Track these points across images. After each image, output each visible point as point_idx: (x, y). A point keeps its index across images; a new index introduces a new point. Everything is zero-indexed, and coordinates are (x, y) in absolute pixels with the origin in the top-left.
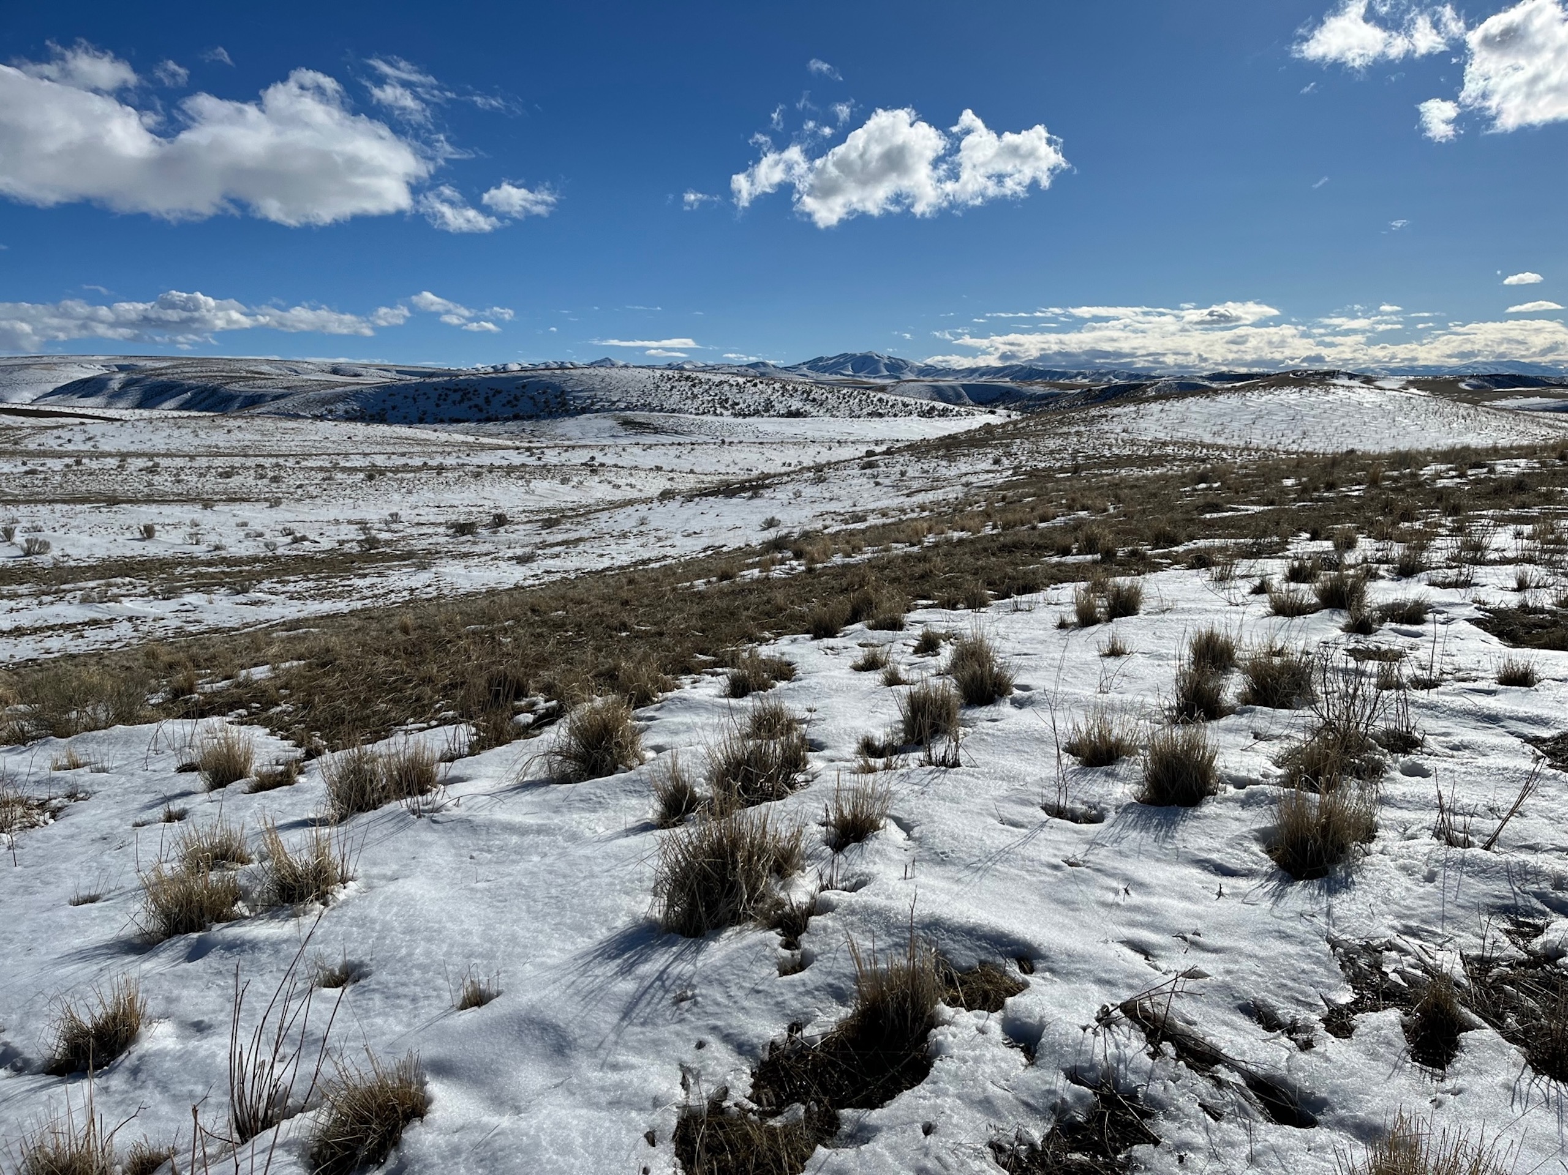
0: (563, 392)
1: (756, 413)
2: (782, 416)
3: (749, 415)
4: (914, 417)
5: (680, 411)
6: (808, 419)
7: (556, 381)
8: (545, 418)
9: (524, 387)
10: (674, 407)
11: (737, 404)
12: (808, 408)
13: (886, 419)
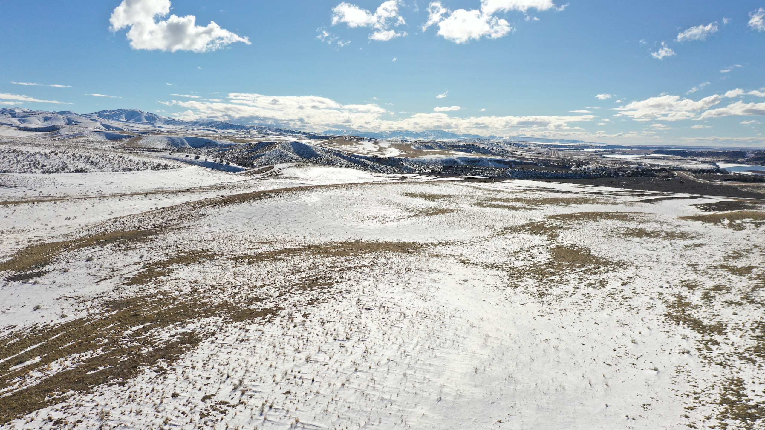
1: (57, 171)
2: (73, 172)
3: (52, 172)
4: (149, 170)
5: (9, 171)
6: (88, 174)
10: (5, 169)
11: (45, 166)
12: (88, 167)
13: (133, 172)
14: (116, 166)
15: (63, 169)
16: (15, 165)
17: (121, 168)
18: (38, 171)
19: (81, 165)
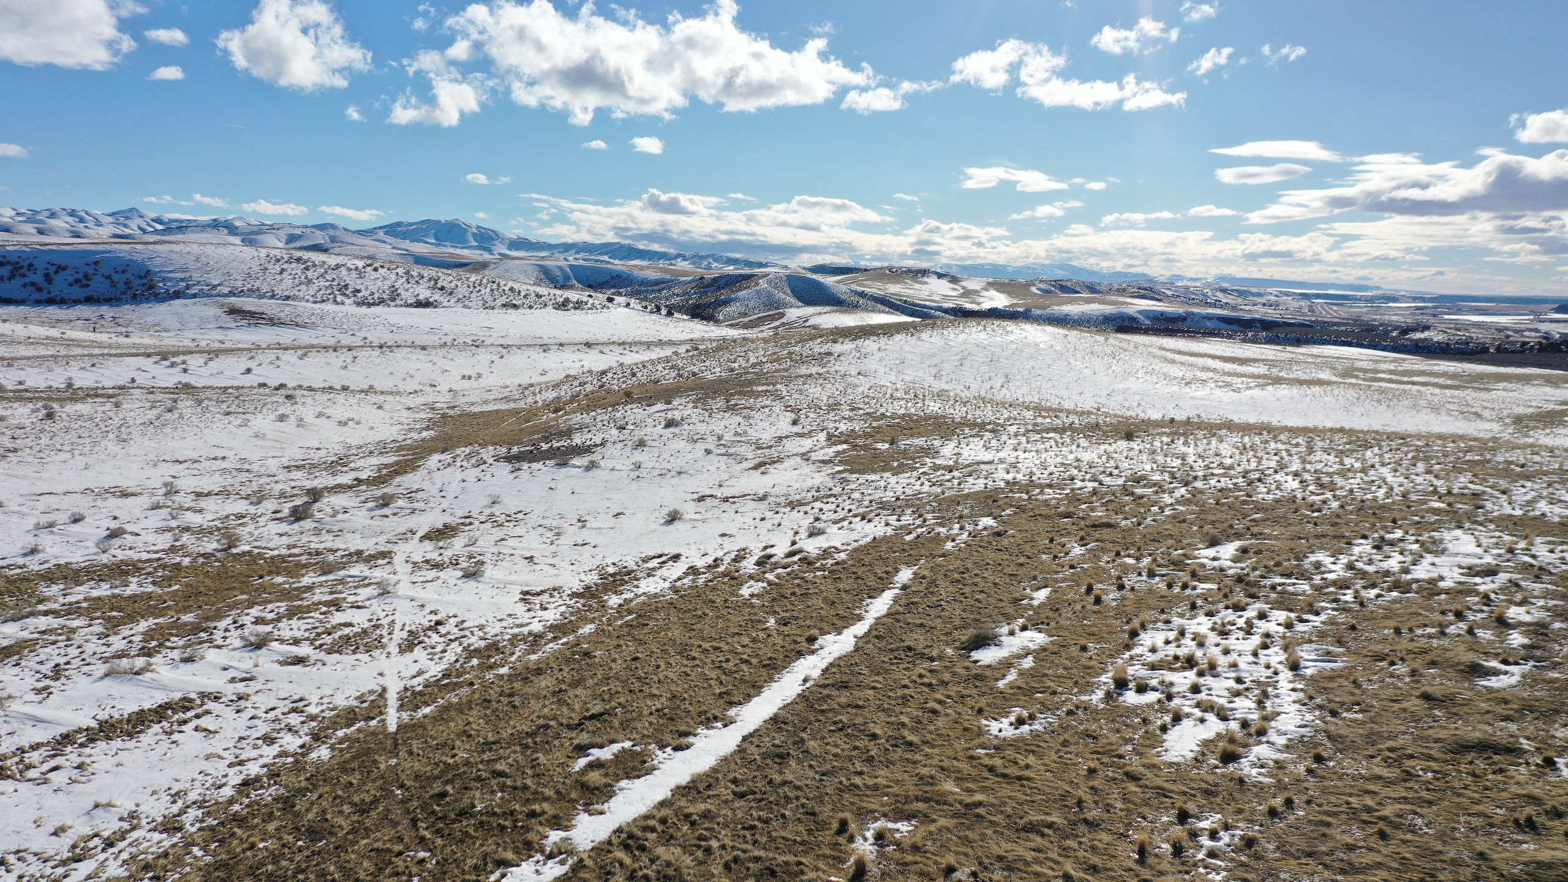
0: (148, 272)
1: (381, 302)
2: (410, 305)
3: (374, 304)
4: (550, 308)
5: (294, 298)
6: (440, 310)
7: (137, 257)
8: (127, 303)
9: (96, 263)
10: (287, 293)
11: (359, 291)
12: (437, 296)
13: (521, 310)
14: (488, 298)
15: (394, 300)
16: (303, 287)
17: (499, 302)
18: (347, 301)
19: (424, 293)
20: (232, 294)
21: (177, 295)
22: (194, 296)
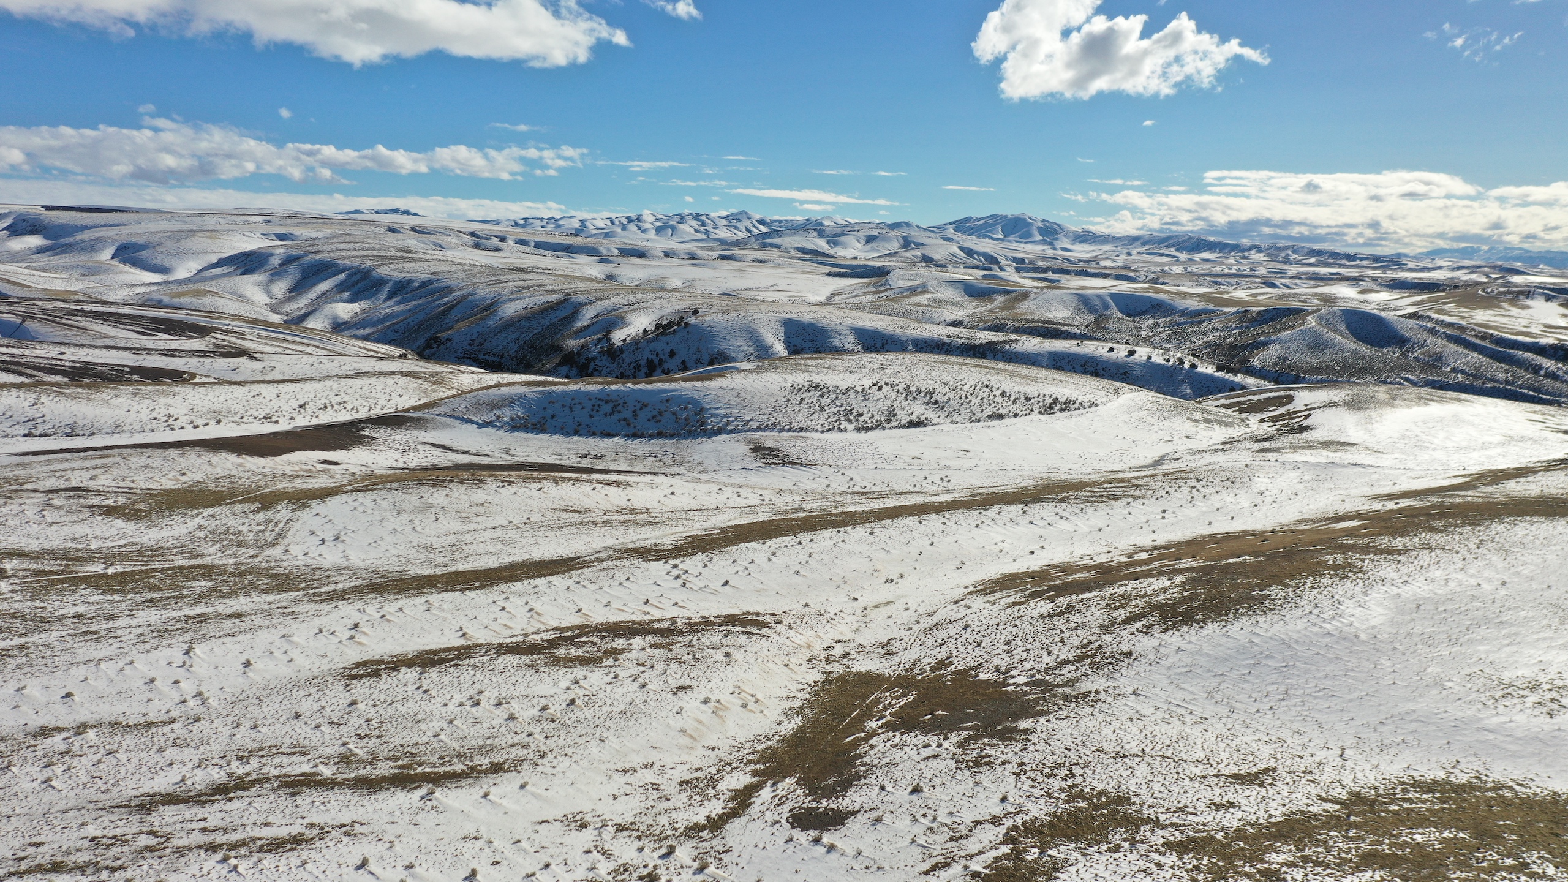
1: (879, 425)
2: (904, 426)
3: (872, 428)
6: (928, 429)
8: (687, 437)
10: (801, 425)
11: (861, 415)
12: (931, 414)
13: (1006, 421)
14: (976, 409)
15: (889, 422)
16: (816, 416)
17: (986, 413)
18: (849, 427)
19: (918, 409)
20: (759, 429)
21: (719, 431)
22: (731, 432)
